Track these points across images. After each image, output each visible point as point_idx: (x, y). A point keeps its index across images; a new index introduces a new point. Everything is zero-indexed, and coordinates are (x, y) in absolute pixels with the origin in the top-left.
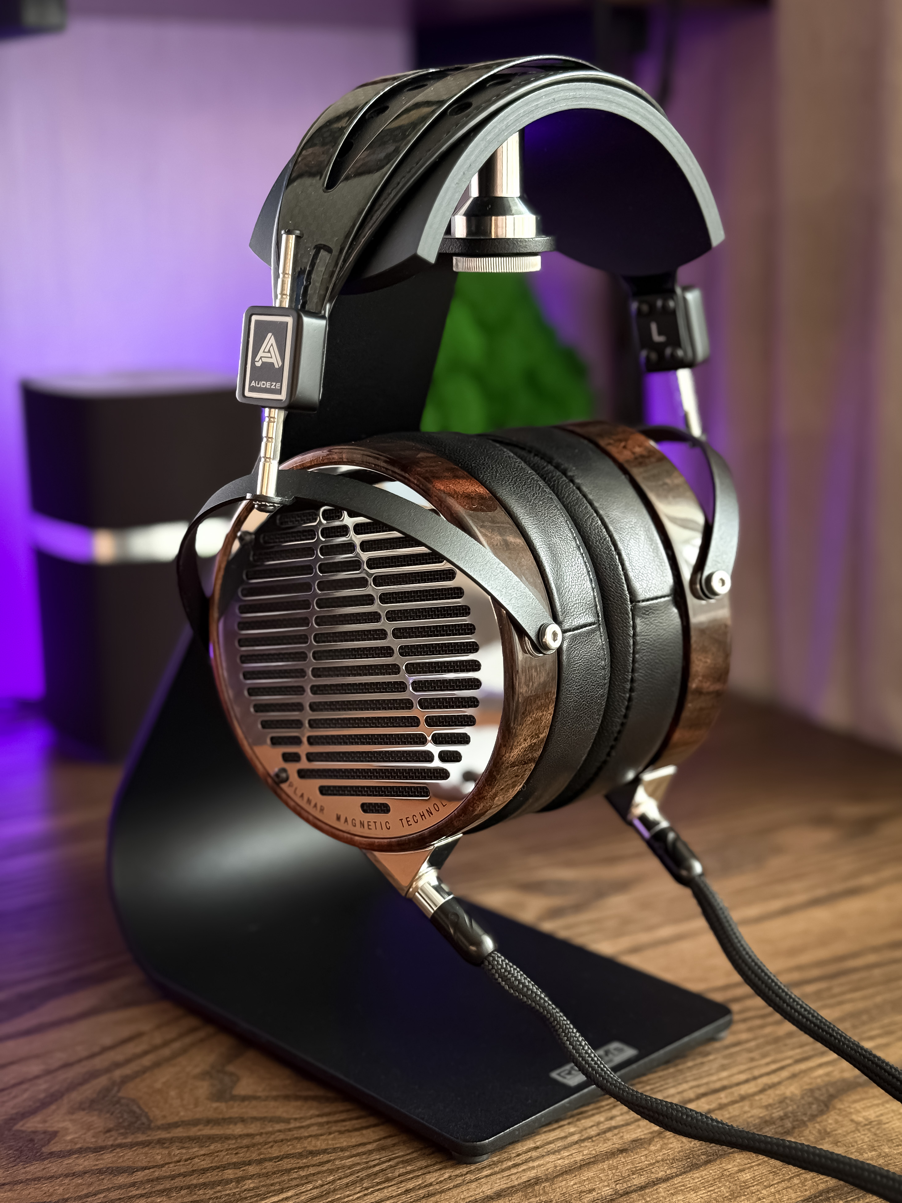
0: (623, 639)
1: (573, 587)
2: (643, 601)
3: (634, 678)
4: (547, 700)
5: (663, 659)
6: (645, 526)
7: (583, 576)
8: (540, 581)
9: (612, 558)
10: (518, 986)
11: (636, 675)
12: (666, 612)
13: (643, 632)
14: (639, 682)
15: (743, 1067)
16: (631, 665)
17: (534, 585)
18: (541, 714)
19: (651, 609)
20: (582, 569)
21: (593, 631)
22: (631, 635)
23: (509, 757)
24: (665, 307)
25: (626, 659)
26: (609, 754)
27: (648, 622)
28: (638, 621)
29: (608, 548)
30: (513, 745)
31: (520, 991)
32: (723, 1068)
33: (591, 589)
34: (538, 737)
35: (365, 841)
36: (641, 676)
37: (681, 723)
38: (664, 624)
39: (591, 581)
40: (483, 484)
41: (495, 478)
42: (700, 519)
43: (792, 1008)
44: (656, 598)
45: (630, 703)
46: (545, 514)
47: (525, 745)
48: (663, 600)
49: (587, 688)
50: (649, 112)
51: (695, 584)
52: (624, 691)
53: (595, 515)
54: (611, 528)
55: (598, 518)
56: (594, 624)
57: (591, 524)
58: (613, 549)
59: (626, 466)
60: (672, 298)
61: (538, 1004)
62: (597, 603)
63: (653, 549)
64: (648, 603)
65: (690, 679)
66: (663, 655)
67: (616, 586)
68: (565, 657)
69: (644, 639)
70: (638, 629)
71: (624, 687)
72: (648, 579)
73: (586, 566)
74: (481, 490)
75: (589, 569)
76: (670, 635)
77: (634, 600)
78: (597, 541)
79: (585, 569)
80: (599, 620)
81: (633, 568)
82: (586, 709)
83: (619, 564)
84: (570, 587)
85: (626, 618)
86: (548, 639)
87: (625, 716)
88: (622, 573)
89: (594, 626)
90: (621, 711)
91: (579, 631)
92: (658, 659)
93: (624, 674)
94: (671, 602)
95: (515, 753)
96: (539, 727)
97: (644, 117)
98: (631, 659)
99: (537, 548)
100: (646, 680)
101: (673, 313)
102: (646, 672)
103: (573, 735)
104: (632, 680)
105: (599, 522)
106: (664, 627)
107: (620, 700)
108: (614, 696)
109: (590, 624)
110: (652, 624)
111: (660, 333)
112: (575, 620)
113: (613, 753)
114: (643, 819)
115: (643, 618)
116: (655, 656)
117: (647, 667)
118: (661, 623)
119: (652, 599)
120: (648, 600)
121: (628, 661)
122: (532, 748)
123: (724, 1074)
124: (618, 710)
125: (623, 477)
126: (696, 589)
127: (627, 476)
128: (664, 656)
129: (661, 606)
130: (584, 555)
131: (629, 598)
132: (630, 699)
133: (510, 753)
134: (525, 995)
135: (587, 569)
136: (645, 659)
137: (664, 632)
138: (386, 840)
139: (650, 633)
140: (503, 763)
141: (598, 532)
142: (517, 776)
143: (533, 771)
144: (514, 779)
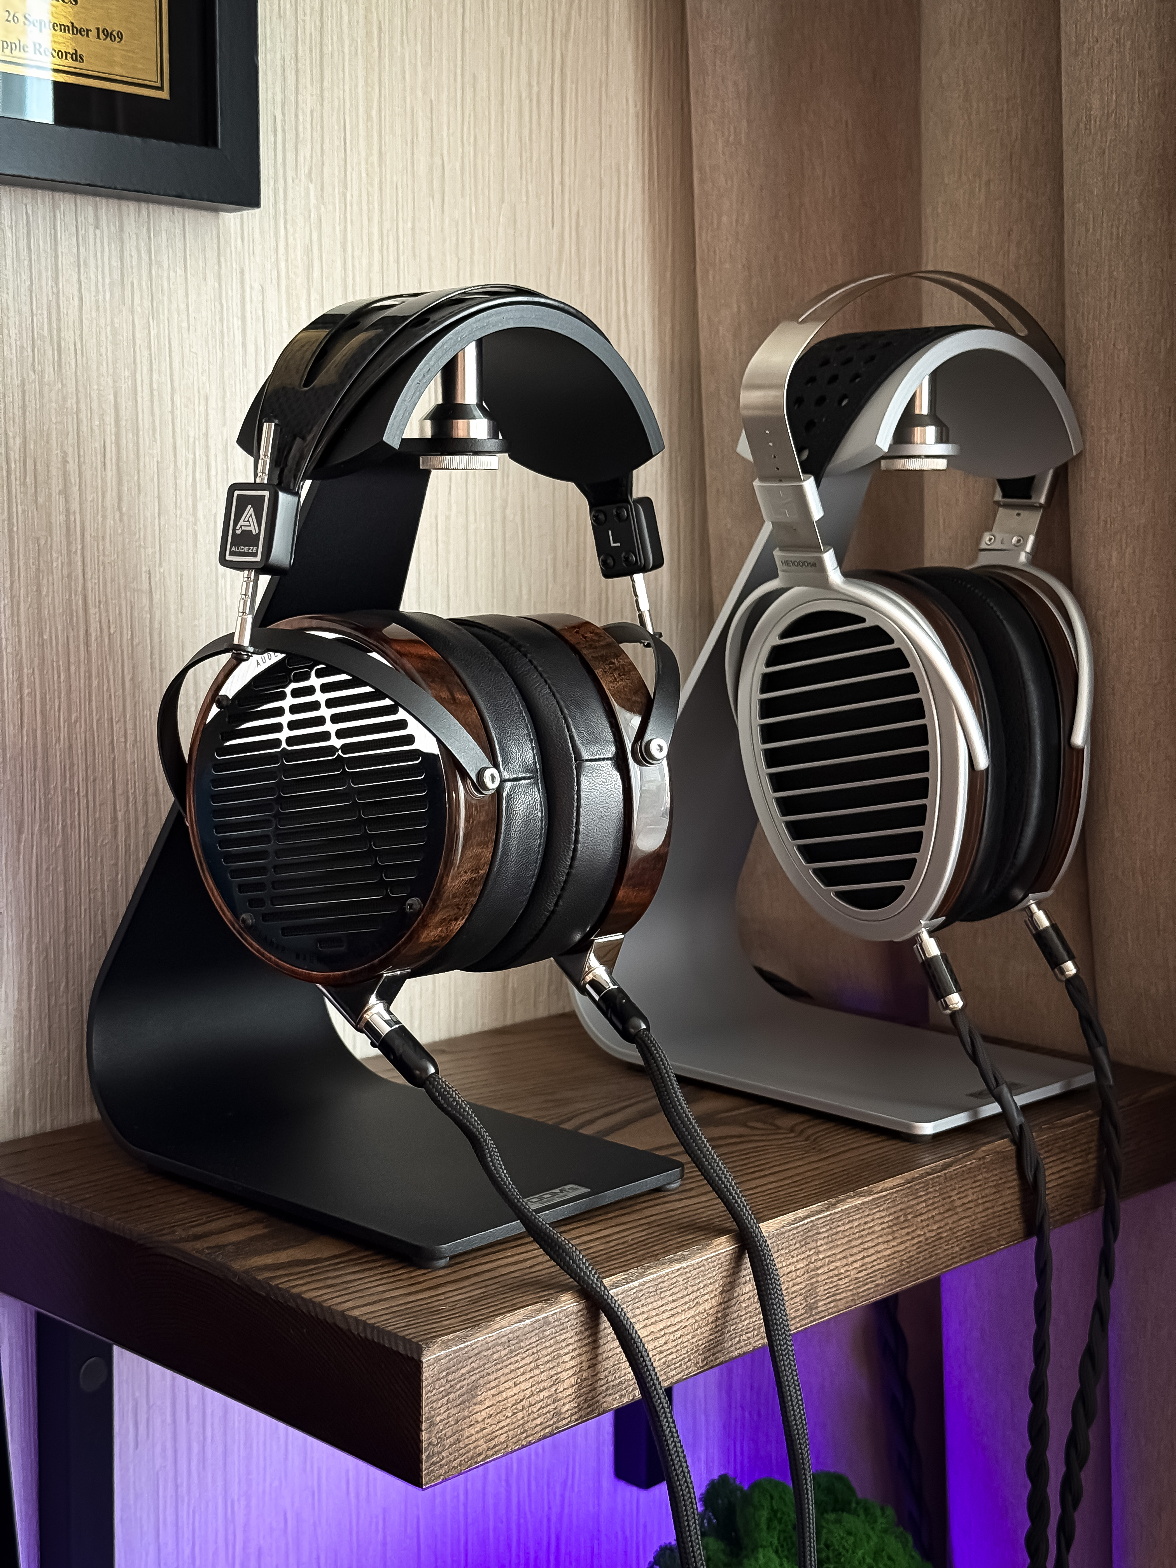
0: (568, 793)
2: (587, 760)
3: (578, 830)
5: (606, 816)
9: (559, 721)
11: (580, 827)
12: (607, 774)
13: (586, 788)
14: (583, 835)
17: (478, 736)
18: (481, 850)
19: (594, 769)
21: (531, 784)
22: (575, 790)
23: (451, 886)
24: (619, 515)
25: (570, 812)
26: (556, 904)
27: (591, 781)
28: (583, 780)
33: (530, 747)
34: (478, 874)
36: (585, 830)
37: (624, 882)
38: (607, 784)
39: (531, 741)
44: (599, 760)
45: (575, 854)
46: (491, 679)
48: (604, 762)
49: (525, 835)
51: (637, 751)
53: (545, 683)
55: (547, 686)
56: (532, 777)
57: (540, 691)
58: (560, 713)
60: (626, 508)
62: (537, 760)
64: (593, 763)
67: (562, 746)
68: (504, 803)
69: (587, 795)
70: (583, 786)
71: (569, 838)
72: (592, 743)
73: (527, 728)
74: (435, 654)
75: (530, 730)
76: (612, 794)
77: (578, 759)
78: (545, 706)
79: (526, 730)
80: (537, 776)
81: (578, 731)
82: (524, 854)
83: (565, 726)
85: (570, 776)
86: (487, 780)
88: (567, 734)
89: (532, 780)
91: (518, 782)
92: (601, 815)
94: (612, 766)
95: (456, 884)
96: (478, 863)
98: (576, 812)
99: (482, 705)
101: (627, 520)
104: (577, 832)
105: (548, 690)
106: (607, 786)
107: (565, 850)
109: (529, 778)
110: (595, 782)
111: (615, 540)
113: (561, 903)
115: (587, 776)
116: (597, 812)
118: (604, 782)
119: (595, 760)
120: (591, 761)
121: (573, 814)
124: (564, 860)
126: (638, 755)
127: (578, 656)
129: (603, 768)
130: (525, 717)
131: (573, 757)
133: (452, 882)
135: (528, 731)
136: (589, 814)
137: (607, 791)
138: (340, 973)
139: (594, 790)
140: (445, 892)
141: (546, 698)
142: (458, 908)
143: (475, 907)
144: (456, 910)
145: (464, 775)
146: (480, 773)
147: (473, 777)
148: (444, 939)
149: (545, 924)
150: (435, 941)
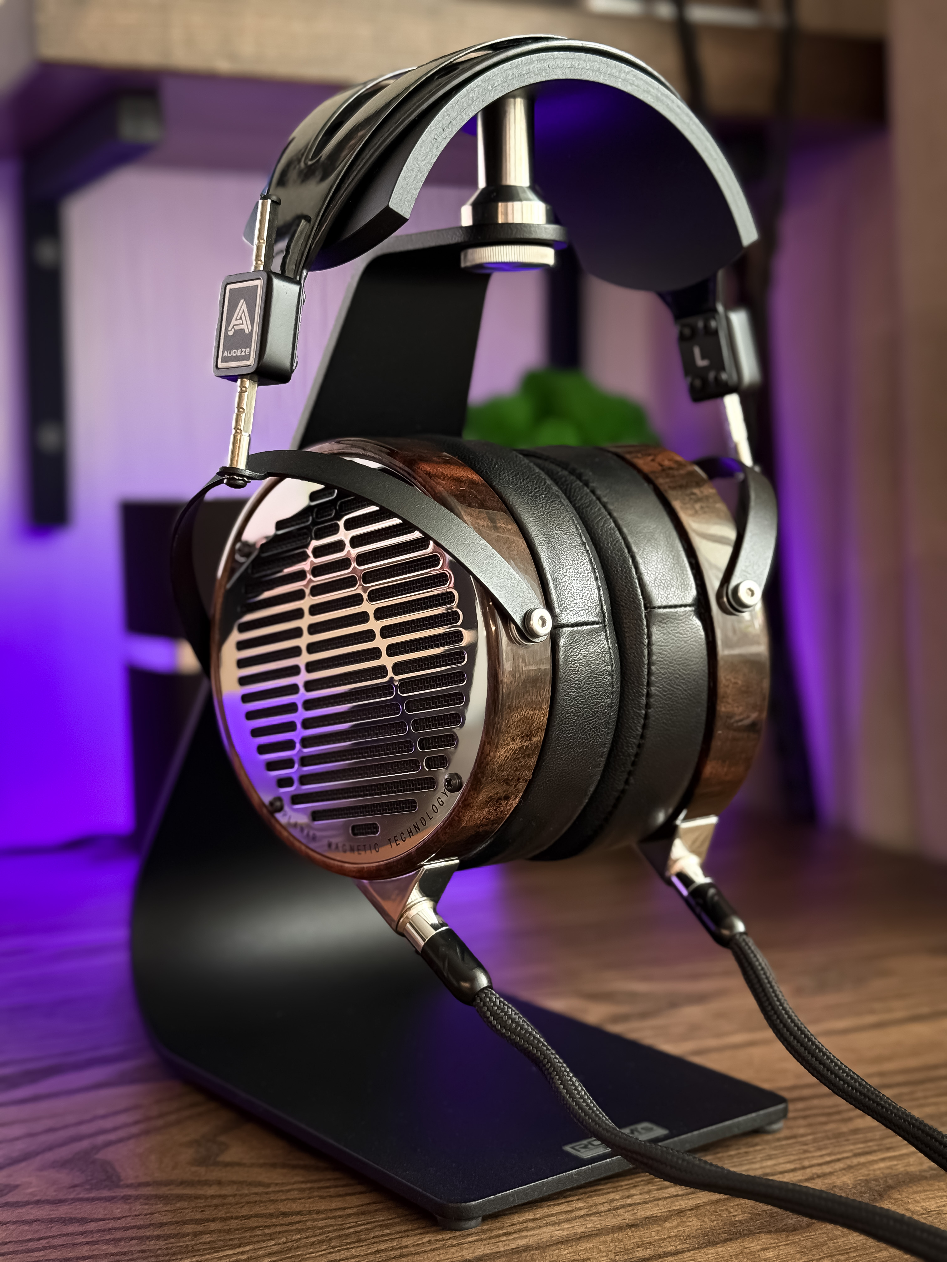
0: (637, 648)
1: (574, 582)
2: (659, 607)
3: (650, 692)
4: (539, 697)
5: (685, 675)
6: (665, 532)
7: (586, 572)
8: (532, 568)
9: (625, 561)
10: (511, 1025)
11: (653, 688)
12: (687, 623)
13: (659, 641)
14: (656, 697)
15: (792, 1158)
16: (646, 677)
17: (525, 572)
18: (532, 712)
19: (668, 618)
20: (586, 565)
21: (596, 631)
22: (646, 644)
23: (495, 757)
24: (706, 327)
25: (640, 670)
26: (627, 782)
27: (665, 632)
28: (654, 629)
29: (621, 551)
30: (498, 742)
31: (514, 1031)
32: (770, 1157)
33: (595, 586)
34: (530, 739)
35: (355, 868)
36: (658, 691)
37: (712, 754)
38: (685, 636)
39: (596, 579)
40: (478, 472)
41: (493, 469)
42: (732, 535)
43: (836, 1076)
44: (675, 606)
45: (647, 721)
46: (546, 507)
47: (515, 745)
48: (683, 609)
49: (590, 693)
50: (662, 94)
51: (722, 597)
52: (640, 706)
53: (608, 517)
54: (625, 530)
55: (611, 520)
56: (598, 623)
57: (603, 526)
58: (626, 551)
59: (652, 476)
60: (714, 318)
61: (531, 1044)
62: (604, 602)
63: (674, 556)
64: (668, 610)
65: (718, 702)
66: (683, 669)
67: (629, 590)
68: (561, 653)
69: (660, 650)
70: (654, 638)
71: (639, 702)
72: (666, 586)
73: (592, 563)
74: (475, 477)
75: (595, 567)
76: (692, 648)
77: (649, 605)
78: (608, 543)
79: (590, 566)
80: (604, 621)
81: (649, 572)
82: (590, 717)
83: (633, 567)
84: (570, 581)
85: (640, 625)
86: (535, 624)
87: (642, 736)
88: (635, 576)
89: (598, 626)
90: (637, 730)
91: (579, 628)
92: (678, 674)
93: (639, 687)
94: (692, 613)
95: (502, 754)
96: (530, 727)
97: (658, 99)
98: (646, 670)
99: (533, 536)
100: (665, 696)
101: (715, 333)
102: (664, 687)
103: (576, 746)
104: (648, 695)
105: (613, 525)
106: (685, 639)
107: (635, 717)
108: (628, 712)
109: (593, 623)
110: (670, 634)
111: (703, 357)
112: (575, 616)
113: (632, 780)
114: (684, 878)
115: (659, 626)
116: (674, 670)
117: (665, 682)
118: (681, 634)
119: (671, 607)
120: (665, 607)
121: (643, 672)
122: (524, 752)
123: (770, 1163)
124: (634, 729)
125: (646, 485)
126: (724, 602)
127: (651, 486)
128: (685, 670)
129: (682, 616)
130: (590, 552)
131: (643, 603)
132: (646, 717)
133: (496, 751)
134: (519, 1035)
135: (593, 567)
136: (663, 672)
137: (685, 644)
138: (374, 865)
139: (669, 644)
140: (488, 764)
141: (610, 534)
142: (507, 784)
143: (530, 784)
144: (505, 787)
145: (507, 618)
146: (527, 617)
147: (518, 620)
148: (494, 822)
149: (615, 806)
150: (482, 825)
